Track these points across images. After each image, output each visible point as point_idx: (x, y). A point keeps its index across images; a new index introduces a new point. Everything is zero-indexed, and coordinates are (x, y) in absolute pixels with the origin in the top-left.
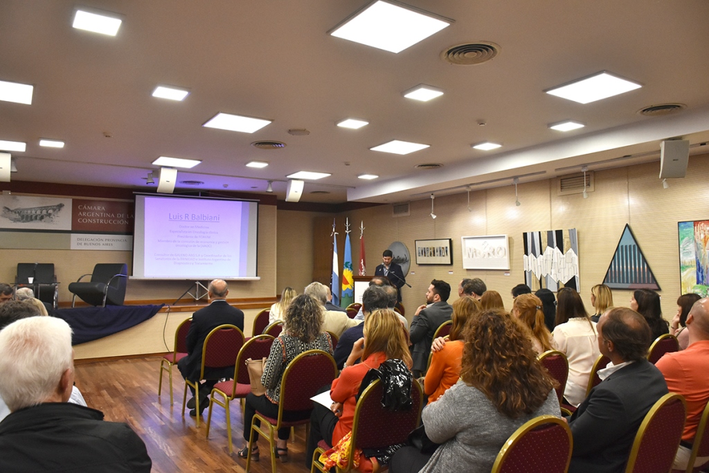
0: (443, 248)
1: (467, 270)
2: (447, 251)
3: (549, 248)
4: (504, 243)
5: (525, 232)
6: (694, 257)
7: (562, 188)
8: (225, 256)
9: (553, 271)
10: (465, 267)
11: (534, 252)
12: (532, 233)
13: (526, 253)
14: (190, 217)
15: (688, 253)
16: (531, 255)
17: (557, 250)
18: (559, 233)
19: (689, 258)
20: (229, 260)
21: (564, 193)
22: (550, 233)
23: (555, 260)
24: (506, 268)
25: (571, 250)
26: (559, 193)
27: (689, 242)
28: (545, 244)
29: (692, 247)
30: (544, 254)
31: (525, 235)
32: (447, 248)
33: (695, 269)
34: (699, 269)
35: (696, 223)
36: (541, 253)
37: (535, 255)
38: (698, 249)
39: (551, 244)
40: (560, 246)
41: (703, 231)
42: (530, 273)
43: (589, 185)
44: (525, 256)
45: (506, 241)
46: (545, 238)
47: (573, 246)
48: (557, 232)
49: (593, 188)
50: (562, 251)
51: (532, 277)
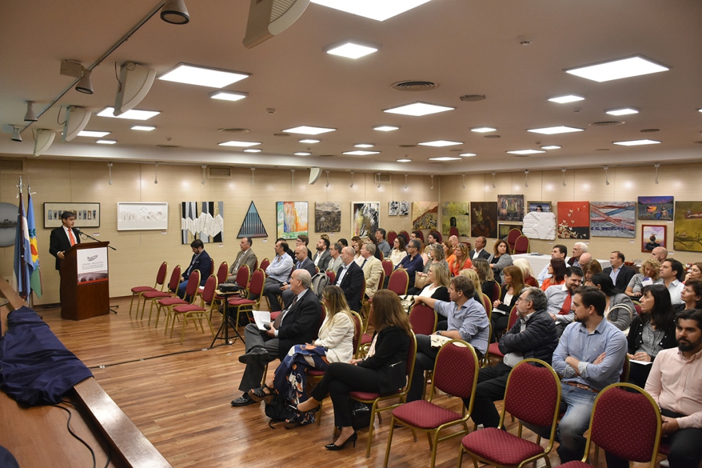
0: (90, 211)
1: (120, 231)
2: (94, 215)
3: (203, 214)
4: (164, 209)
5: (184, 201)
6: (283, 219)
7: (211, 174)
9: (205, 229)
10: (119, 229)
11: (191, 216)
12: (190, 203)
13: (184, 217)
15: (281, 218)
16: (188, 218)
17: (209, 214)
18: (211, 204)
19: (281, 220)
21: (212, 177)
22: (204, 204)
23: (207, 222)
24: (166, 228)
25: (219, 215)
26: (209, 177)
27: (281, 212)
28: (200, 210)
29: (282, 214)
30: (199, 217)
31: (184, 204)
32: (95, 211)
33: (283, 225)
34: (285, 225)
35: (285, 203)
36: (197, 217)
37: (192, 218)
38: (285, 215)
39: (205, 211)
40: (212, 212)
41: (288, 206)
42: (187, 231)
43: (229, 175)
44: (183, 219)
45: (166, 207)
46: (200, 207)
47: (221, 212)
48: (210, 203)
49: (231, 177)
50: (213, 216)
51: (189, 234)
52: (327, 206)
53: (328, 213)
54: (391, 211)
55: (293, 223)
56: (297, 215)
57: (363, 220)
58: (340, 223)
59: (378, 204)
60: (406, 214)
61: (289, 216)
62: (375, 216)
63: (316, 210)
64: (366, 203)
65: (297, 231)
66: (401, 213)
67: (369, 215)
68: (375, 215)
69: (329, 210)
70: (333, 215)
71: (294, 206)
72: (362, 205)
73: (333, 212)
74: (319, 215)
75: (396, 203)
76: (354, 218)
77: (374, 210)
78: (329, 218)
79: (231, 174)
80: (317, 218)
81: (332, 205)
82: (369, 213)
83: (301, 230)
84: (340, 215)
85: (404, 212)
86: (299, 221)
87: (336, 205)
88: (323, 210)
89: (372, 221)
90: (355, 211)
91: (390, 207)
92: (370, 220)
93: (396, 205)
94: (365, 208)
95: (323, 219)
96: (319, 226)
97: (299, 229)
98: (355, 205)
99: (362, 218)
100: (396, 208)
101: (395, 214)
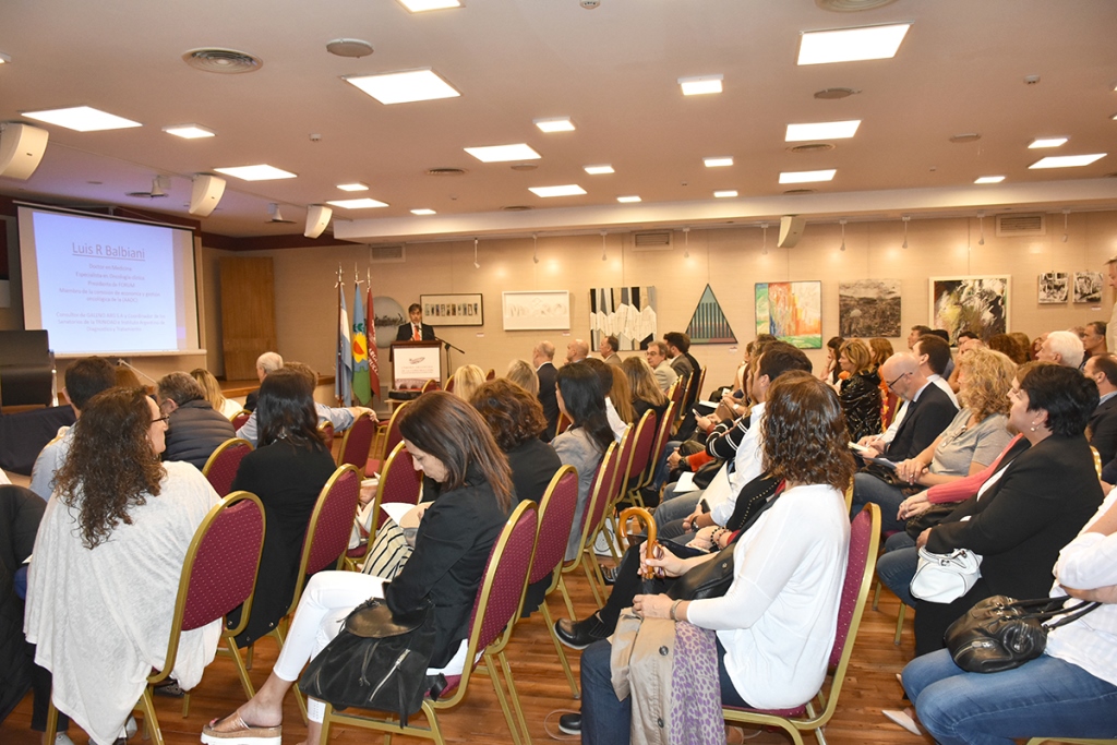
0: (470, 305)
1: (507, 331)
2: (476, 309)
3: (623, 306)
4: (564, 300)
5: (593, 287)
6: (767, 314)
7: (637, 244)
8: (157, 317)
9: (627, 329)
10: (506, 328)
11: (604, 310)
12: (602, 290)
13: (594, 310)
14: (103, 251)
15: (763, 310)
16: (600, 313)
17: (632, 307)
18: (636, 291)
19: (764, 315)
20: (163, 323)
21: (638, 249)
22: (624, 290)
23: (630, 318)
24: (568, 327)
25: (649, 308)
26: (634, 248)
27: (763, 300)
28: (617, 300)
29: (766, 304)
30: (617, 312)
31: (593, 292)
32: (475, 305)
33: (768, 324)
34: (772, 324)
35: (770, 285)
36: (613, 311)
37: (605, 312)
38: (771, 307)
39: (625, 301)
40: (637, 303)
41: (776, 291)
42: (598, 332)
43: (668, 243)
44: (592, 314)
45: (567, 297)
46: (618, 295)
47: (653, 303)
48: (633, 289)
49: (671, 247)
50: (638, 308)
51: (602, 337)
52: (867, 287)
53: (870, 302)
54: (1043, 295)
55: (788, 320)
56: (798, 306)
57: (962, 314)
58: (899, 320)
59: (1003, 281)
60: (1096, 300)
61: (779, 309)
62: (996, 305)
63: (841, 296)
64: (969, 280)
65: (797, 333)
66: (1074, 297)
67: (977, 303)
68: (994, 303)
69: (872, 294)
70: (882, 306)
71: (789, 290)
72: (959, 283)
73: (882, 300)
74: (845, 305)
75: (1059, 276)
76: (936, 310)
77: (991, 293)
78: (872, 312)
79: (671, 243)
80: (845, 310)
81: (878, 286)
82: (976, 298)
83: (805, 332)
84: (899, 304)
85: (1084, 295)
86: (801, 316)
87: (888, 285)
88: (857, 296)
89: (987, 316)
90: (938, 296)
91: (1041, 286)
92: (979, 314)
93: (1057, 282)
94: (966, 290)
95: (856, 312)
96: (846, 325)
97: (801, 329)
98: (938, 284)
99: (958, 310)
100: (1058, 288)
101: (1057, 301)
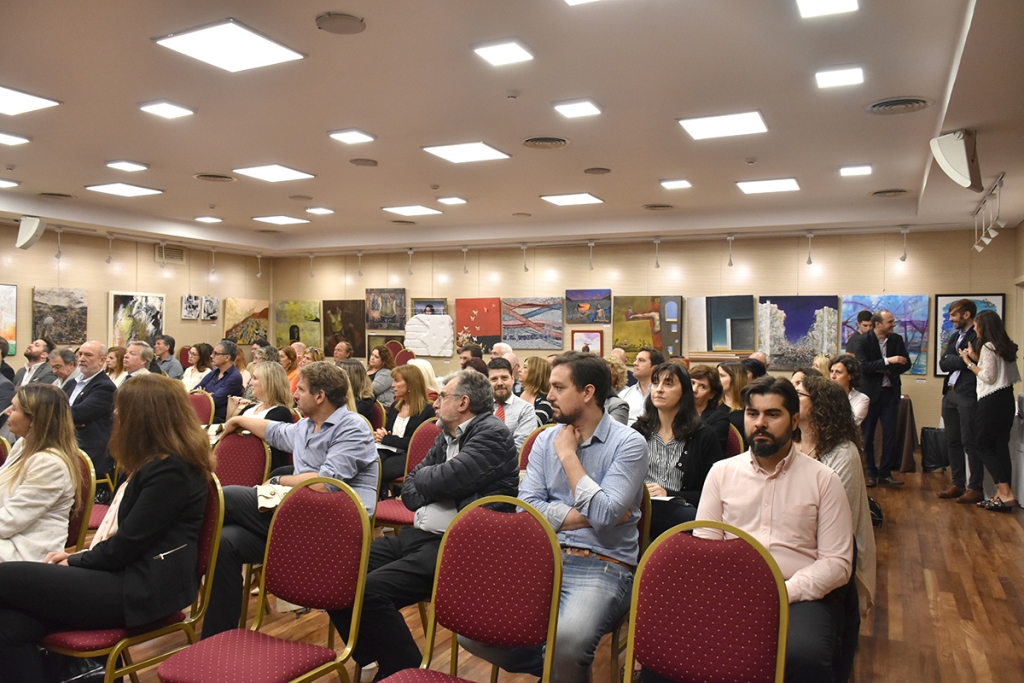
52: (59, 295)
53: (61, 310)
54: (185, 312)
57: (133, 325)
58: (85, 329)
59: (161, 299)
60: (214, 318)
62: (156, 319)
63: (34, 302)
64: (138, 295)
66: (203, 316)
67: (143, 316)
68: (155, 317)
69: (63, 303)
70: (72, 314)
72: (131, 298)
73: (72, 309)
74: (40, 312)
75: (196, 298)
76: (115, 320)
77: (153, 309)
78: (63, 320)
80: (38, 316)
81: (69, 295)
82: (143, 312)
84: (85, 314)
85: (209, 314)
87: (77, 295)
88: (50, 304)
89: (151, 328)
90: (116, 309)
91: (184, 306)
92: (145, 326)
93: (194, 303)
94: (137, 304)
95: (49, 319)
96: (40, 332)
98: (117, 298)
99: (130, 322)
100: (195, 307)
101: (193, 317)
